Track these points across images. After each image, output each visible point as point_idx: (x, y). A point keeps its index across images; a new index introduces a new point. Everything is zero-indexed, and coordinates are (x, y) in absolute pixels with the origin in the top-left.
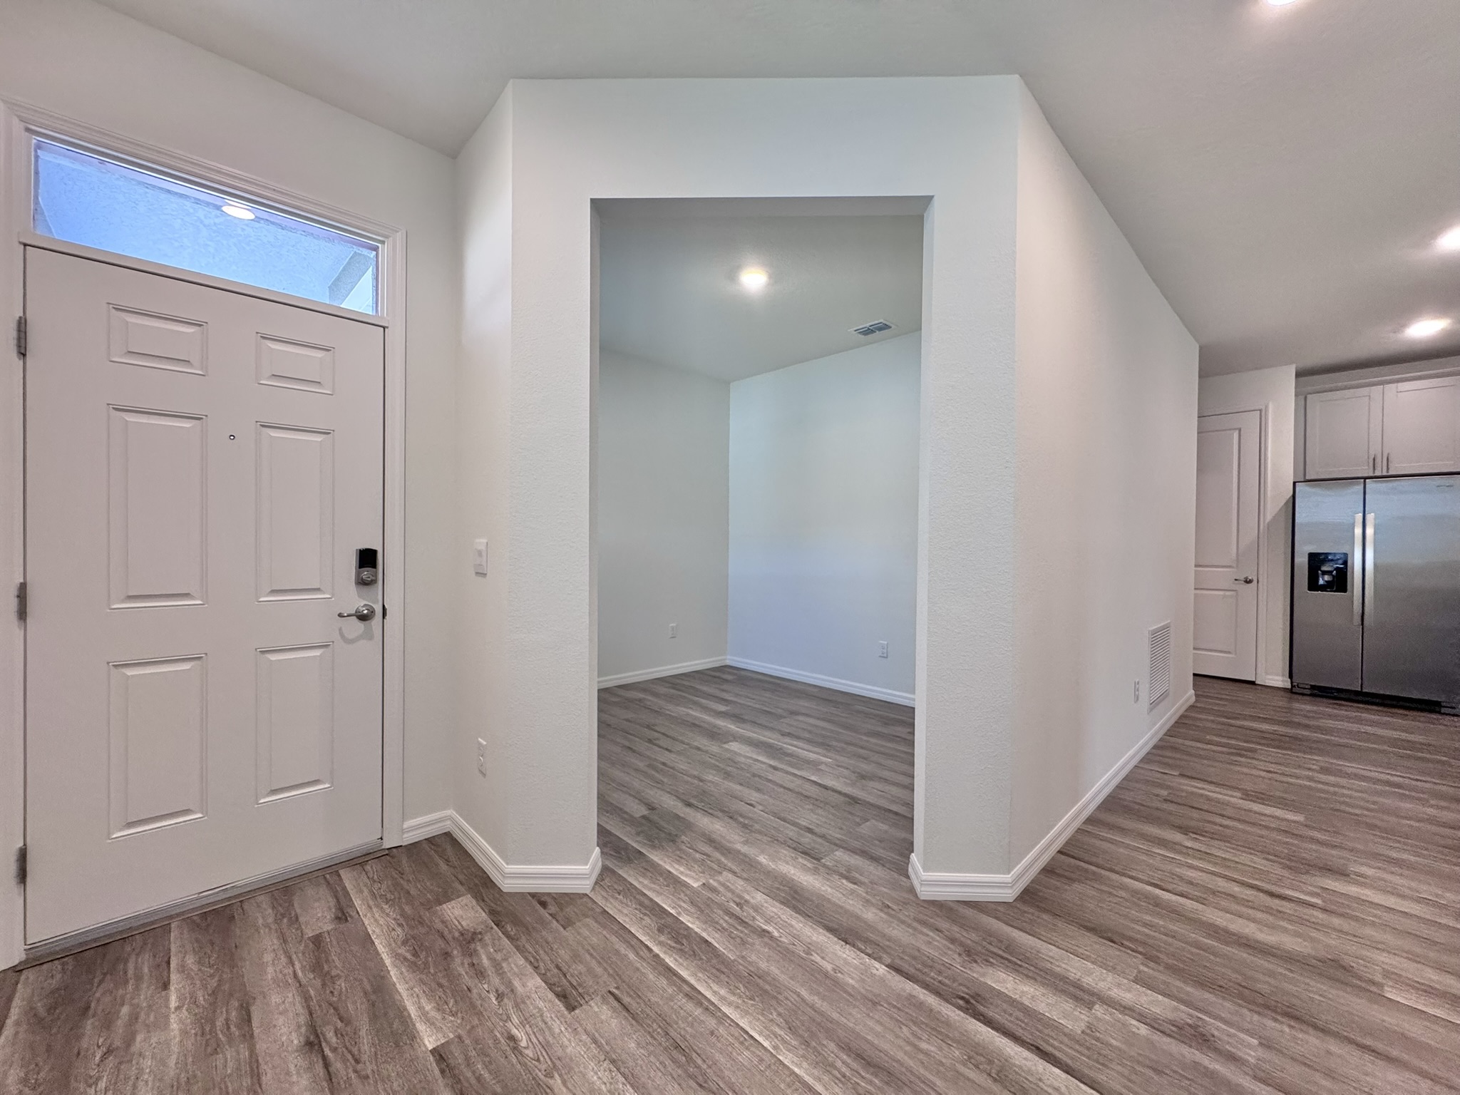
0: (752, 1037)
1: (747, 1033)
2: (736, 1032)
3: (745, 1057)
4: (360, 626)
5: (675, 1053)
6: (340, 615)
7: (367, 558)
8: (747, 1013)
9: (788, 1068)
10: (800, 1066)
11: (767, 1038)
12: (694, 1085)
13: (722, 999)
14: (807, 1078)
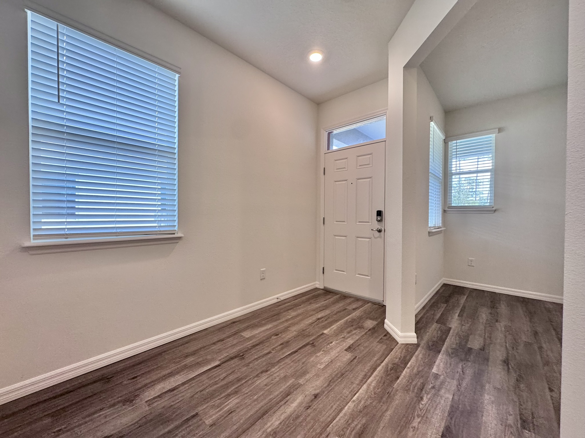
0: (356, 394)
1: (357, 392)
2: (356, 389)
3: (346, 392)
4: (377, 234)
5: (340, 374)
6: (372, 230)
7: (379, 213)
8: (367, 392)
9: (347, 404)
10: (348, 409)
11: (358, 399)
12: (330, 380)
13: (370, 385)
14: (344, 411)
